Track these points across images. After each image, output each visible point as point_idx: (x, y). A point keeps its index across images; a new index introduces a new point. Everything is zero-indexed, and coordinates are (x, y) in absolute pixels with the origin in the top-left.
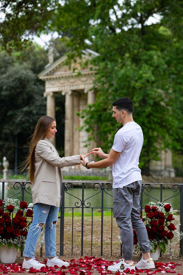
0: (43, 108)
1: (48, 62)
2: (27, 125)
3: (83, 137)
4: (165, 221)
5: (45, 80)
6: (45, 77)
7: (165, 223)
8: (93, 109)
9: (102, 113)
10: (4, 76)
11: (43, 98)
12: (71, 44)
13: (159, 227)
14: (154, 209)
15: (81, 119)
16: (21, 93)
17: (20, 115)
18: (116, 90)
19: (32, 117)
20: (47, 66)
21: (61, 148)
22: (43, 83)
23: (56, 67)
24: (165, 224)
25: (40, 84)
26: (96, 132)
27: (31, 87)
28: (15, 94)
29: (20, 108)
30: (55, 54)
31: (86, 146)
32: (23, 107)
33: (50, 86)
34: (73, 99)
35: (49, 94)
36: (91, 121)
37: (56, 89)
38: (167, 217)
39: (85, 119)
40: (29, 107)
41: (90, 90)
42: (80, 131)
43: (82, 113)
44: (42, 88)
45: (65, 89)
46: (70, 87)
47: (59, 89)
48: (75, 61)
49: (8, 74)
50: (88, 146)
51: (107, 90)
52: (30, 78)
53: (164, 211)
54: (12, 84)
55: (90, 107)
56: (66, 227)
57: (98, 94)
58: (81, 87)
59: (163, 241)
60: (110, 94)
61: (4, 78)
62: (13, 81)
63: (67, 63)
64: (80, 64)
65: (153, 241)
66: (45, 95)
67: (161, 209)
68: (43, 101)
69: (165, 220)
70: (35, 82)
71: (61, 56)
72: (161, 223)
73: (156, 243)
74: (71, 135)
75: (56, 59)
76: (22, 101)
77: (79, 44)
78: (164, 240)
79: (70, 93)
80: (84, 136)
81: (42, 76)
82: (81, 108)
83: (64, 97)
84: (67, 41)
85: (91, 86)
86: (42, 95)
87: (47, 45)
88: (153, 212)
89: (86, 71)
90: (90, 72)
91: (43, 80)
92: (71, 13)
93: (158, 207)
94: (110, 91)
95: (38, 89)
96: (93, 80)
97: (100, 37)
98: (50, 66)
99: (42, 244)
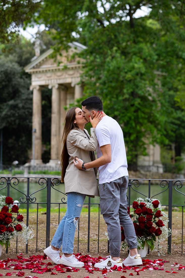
0: (29, 102)
1: (34, 55)
2: (13, 119)
5: (32, 73)
6: (32, 71)
7: (153, 219)
11: (29, 91)
12: (58, 37)
13: (147, 223)
14: (142, 205)
16: (6, 86)
17: (6, 108)
18: (104, 83)
19: (18, 111)
20: (33, 59)
21: (48, 143)
22: (29, 76)
23: (43, 60)
24: (153, 220)
25: (27, 77)
27: (17, 80)
29: (5, 102)
32: (9, 101)
33: (36, 79)
34: (60, 93)
35: (35, 88)
37: (43, 83)
38: (155, 213)
40: (15, 101)
41: (78, 84)
43: (70, 107)
44: (29, 82)
45: (51, 82)
46: (57, 81)
47: (46, 82)
48: (61, 55)
51: (95, 84)
52: (16, 71)
53: (152, 208)
56: (53, 223)
57: (85, 88)
58: (68, 80)
59: (151, 238)
60: (98, 88)
63: (53, 56)
64: (67, 57)
65: (141, 238)
66: (31, 88)
67: (149, 205)
68: (29, 94)
69: (153, 216)
70: (21, 75)
71: (48, 48)
72: (149, 219)
73: (144, 239)
74: (58, 129)
75: (42, 52)
76: (7, 95)
77: (66, 37)
78: (152, 236)
79: (57, 86)
81: (28, 69)
82: (68, 102)
83: (51, 91)
84: (53, 34)
85: (78, 80)
86: (28, 89)
87: (33, 37)
88: (141, 208)
89: (74, 65)
90: (78, 65)
91: (29, 73)
92: (58, 6)
93: (146, 203)
94: (98, 84)
95: (24, 82)
96: (80, 74)
97: (88, 30)
98: (36, 59)
99: (28, 240)
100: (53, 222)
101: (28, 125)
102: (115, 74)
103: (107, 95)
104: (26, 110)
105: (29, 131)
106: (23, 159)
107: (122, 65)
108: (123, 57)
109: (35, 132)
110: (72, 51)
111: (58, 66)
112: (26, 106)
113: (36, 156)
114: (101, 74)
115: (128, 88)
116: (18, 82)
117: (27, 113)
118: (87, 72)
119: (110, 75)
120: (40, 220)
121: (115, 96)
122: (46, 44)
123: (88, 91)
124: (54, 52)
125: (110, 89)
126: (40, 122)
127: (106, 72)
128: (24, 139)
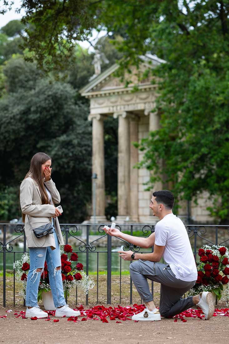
0: (88, 137)
1: (94, 73)
2: (65, 160)
3: (143, 177)
4: (220, 266)
5: (90, 97)
6: (90, 94)
7: (219, 267)
8: (157, 137)
9: (170, 143)
10: (33, 92)
11: (87, 122)
12: (126, 47)
13: (213, 271)
14: (209, 253)
15: (140, 152)
16: (55, 116)
17: (55, 147)
18: (188, 110)
19: (72, 150)
20: (92, 78)
21: (113, 193)
22: (86, 101)
23: (105, 80)
24: (220, 269)
25: (83, 103)
26: (160, 170)
27: (71, 107)
28: (48, 117)
29: (55, 137)
30: (103, 62)
31: (148, 190)
32: (59, 136)
33: (97, 106)
34: (129, 124)
35: (95, 118)
36: (153, 154)
37: (105, 111)
38: (222, 260)
39: (145, 151)
40: (67, 136)
41: (153, 112)
42: (139, 168)
43: (142, 144)
44: (86, 109)
45: (117, 109)
46: (124, 108)
47: (109, 110)
48: (130, 72)
49: (37, 89)
50: (151, 190)
51: (176, 111)
52: (68, 95)
53: (219, 256)
54: (43, 104)
55: (153, 135)
56: (116, 281)
57: (163, 116)
58: (140, 107)
59: (218, 287)
60: (180, 117)
61: (32, 96)
62: (46, 99)
63: (118, 74)
64: (138, 75)
65: (207, 287)
66: (89, 119)
67: (216, 253)
68: (86, 126)
69: (221, 264)
70: (76, 100)
71: (112, 63)
72: (216, 268)
73: (210, 288)
74: (127, 174)
75: (104, 68)
76: (58, 128)
77: (136, 47)
78: (219, 285)
79: (124, 115)
80: (145, 175)
81: (85, 93)
82: (140, 136)
83: (116, 121)
84: (119, 43)
85: (154, 106)
86: (86, 119)
87: (91, 45)
88: (207, 256)
89: (147, 85)
90: (152, 86)
91: (87, 97)
92: (124, 5)
93: (213, 250)
94: (180, 112)
95: (80, 110)
96: (156, 97)
97: (166, 38)
98: (96, 78)
99: (88, 290)
100: (117, 279)
101: (86, 169)
102: (203, 97)
103: (191, 126)
104: (84, 148)
105: (87, 177)
106: (80, 215)
107: (212, 85)
108: (214, 74)
109: (96, 178)
110: (145, 66)
111: (127, 87)
112: (83, 143)
113: (97, 211)
114: (183, 97)
115: (221, 115)
116: (72, 109)
117: (84, 152)
118: (165, 95)
119: (196, 99)
120: (102, 278)
121: (202, 127)
122: (109, 57)
123: (167, 121)
124: (119, 68)
125: (196, 118)
126: (103, 164)
127: (189, 95)
128: (81, 187)
